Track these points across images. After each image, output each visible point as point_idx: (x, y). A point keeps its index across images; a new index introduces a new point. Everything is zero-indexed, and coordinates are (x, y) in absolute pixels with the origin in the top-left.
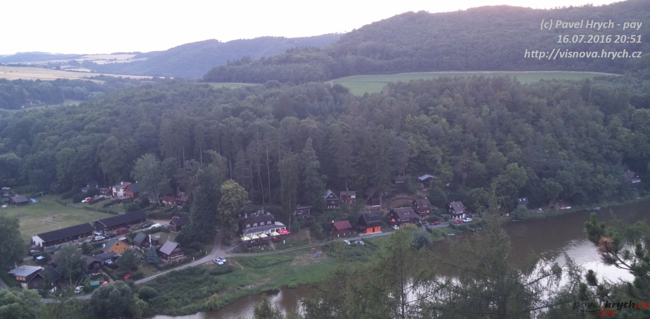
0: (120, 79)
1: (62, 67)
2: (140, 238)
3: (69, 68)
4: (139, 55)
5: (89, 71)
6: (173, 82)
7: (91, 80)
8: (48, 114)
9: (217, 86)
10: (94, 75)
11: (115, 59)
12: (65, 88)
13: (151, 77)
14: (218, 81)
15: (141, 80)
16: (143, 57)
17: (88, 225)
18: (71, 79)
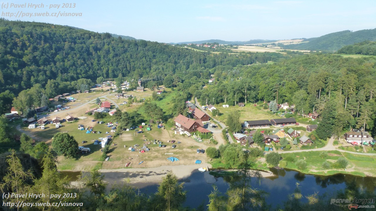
0: (294, 52)
1: (268, 46)
2: (290, 131)
3: (271, 47)
4: (305, 40)
5: (280, 48)
6: (321, 54)
7: (280, 52)
8: (259, 68)
9: (345, 56)
10: (282, 50)
11: (293, 42)
12: (268, 56)
13: (309, 51)
14: (346, 54)
15: (304, 52)
16: (307, 41)
17: (268, 120)
18: (271, 52)
